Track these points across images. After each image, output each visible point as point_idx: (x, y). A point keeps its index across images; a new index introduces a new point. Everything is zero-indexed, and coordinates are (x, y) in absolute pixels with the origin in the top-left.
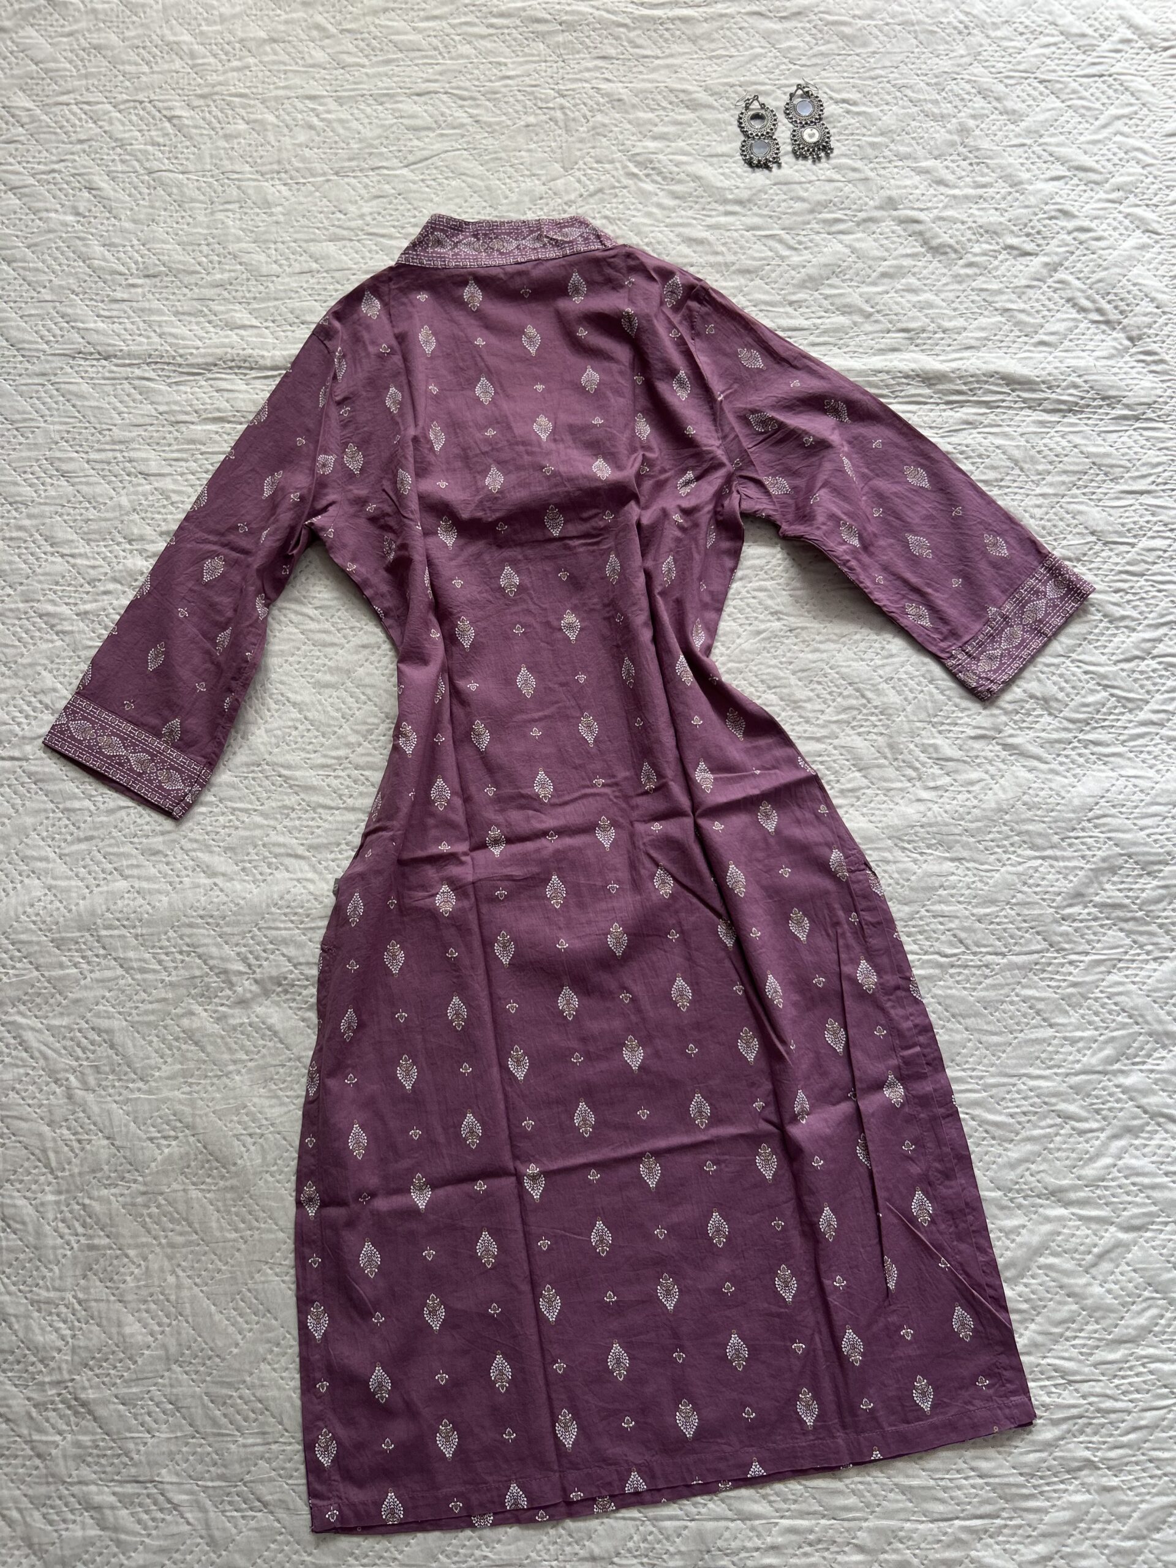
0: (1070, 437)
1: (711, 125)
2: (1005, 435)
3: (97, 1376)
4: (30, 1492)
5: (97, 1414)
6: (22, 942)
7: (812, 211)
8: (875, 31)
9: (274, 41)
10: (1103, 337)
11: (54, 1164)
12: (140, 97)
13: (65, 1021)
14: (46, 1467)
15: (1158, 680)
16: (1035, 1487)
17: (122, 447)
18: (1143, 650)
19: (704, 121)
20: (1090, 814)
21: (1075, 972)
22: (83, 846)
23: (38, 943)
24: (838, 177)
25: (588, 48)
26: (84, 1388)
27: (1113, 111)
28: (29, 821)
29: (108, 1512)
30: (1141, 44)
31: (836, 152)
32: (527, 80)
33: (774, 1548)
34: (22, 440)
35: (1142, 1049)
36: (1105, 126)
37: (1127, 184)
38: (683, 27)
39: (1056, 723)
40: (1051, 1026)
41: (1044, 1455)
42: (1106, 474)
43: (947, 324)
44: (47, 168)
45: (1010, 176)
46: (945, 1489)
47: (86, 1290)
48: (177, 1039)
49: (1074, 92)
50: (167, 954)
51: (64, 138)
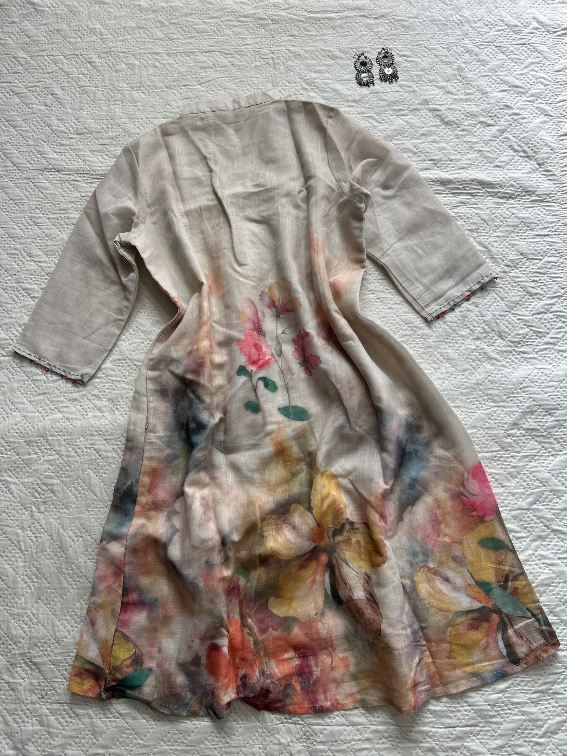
0: (510, 210)
1: (342, 66)
2: (480, 209)
3: (41, 651)
4: (7, 707)
5: (41, 669)
6: (11, 442)
7: (389, 105)
8: (419, 24)
9: (139, 28)
10: (526, 163)
11: (23, 548)
12: (77, 53)
13: (30, 480)
14: (16, 695)
15: (553, 323)
16: (496, 711)
17: (64, 212)
18: (546, 309)
19: (339, 65)
20: (521, 386)
21: (514, 461)
22: (41, 397)
23: (19, 443)
24: (401, 90)
25: (285, 31)
26: (35, 657)
27: (530, 60)
28: (16, 385)
29: (44, 718)
30: (543, 30)
31: (400, 79)
32: (256, 46)
33: (368, 739)
34: (18, 208)
35: (547, 498)
36: (526, 67)
37: (537, 93)
38: (329, 22)
39: (504, 343)
40: (503, 487)
41: (500, 695)
42: (528, 227)
43: (452, 157)
44: (33, 85)
45: (482, 90)
46: (452, 712)
47: (38, 609)
48: (83, 489)
49: (512, 51)
50: (79, 448)
51: (41, 71)
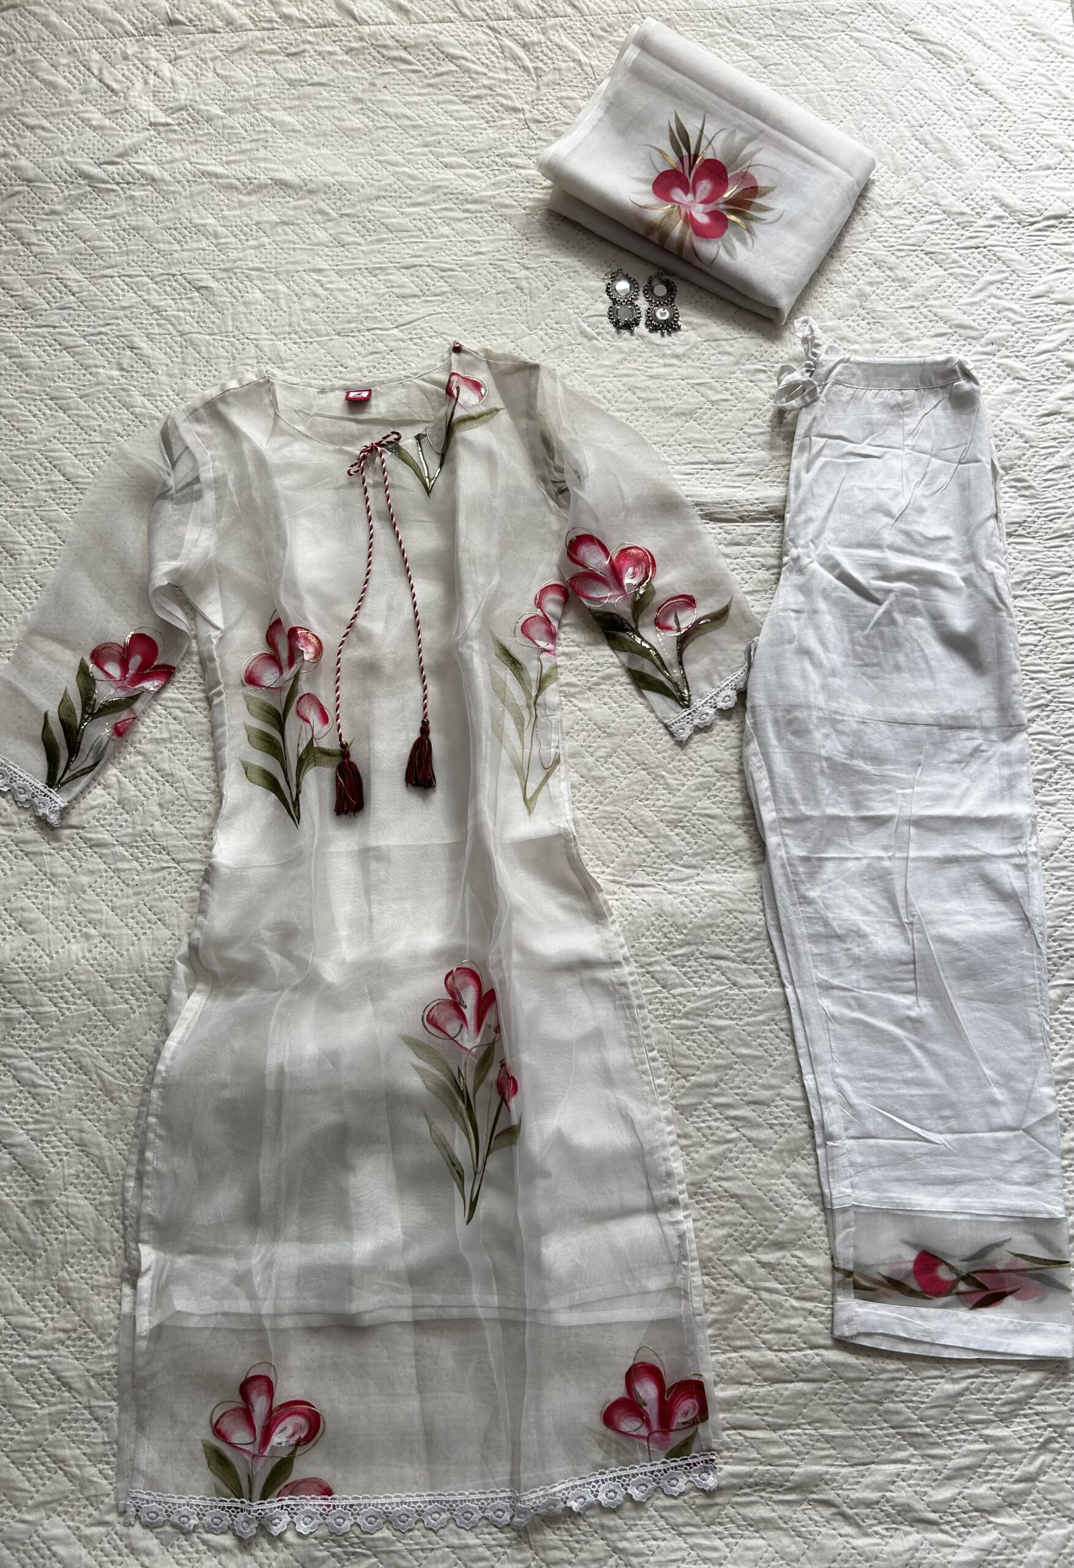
4: (89, 1451)
6: (81, 982)
7: (737, 363)
9: (285, 223)
11: (110, 1170)
12: (173, 271)
16: (939, 1437)
22: (132, 901)
23: (95, 983)
27: (988, 277)
28: (85, 880)
30: (1011, 220)
36: (980, 290)
37: (999, 339)
44: (95, 331)
45: (901, 333)
46: (863, 1438)
49: (955, 262)
51: (109, 304)
